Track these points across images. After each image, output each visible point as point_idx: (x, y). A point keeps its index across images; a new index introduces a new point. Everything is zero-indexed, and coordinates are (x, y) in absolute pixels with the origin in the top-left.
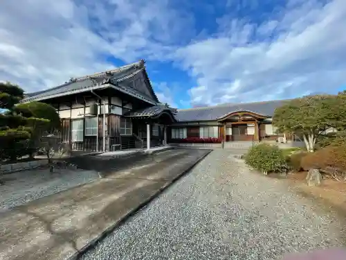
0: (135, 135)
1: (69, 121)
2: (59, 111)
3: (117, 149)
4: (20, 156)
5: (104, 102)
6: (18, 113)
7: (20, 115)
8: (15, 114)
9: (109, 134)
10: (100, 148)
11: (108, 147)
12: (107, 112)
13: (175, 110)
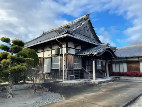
0: (84, 69)
1: (42, 59)
2: (37, 53)
3: (72, 79)
4: (20, 81)
5: (63, 46)
6: (22, 56)
7: (23, 57)
8: (20, 57)
9: (66, 68)
10: (61, 78)
11: (66, 77)
12: (65, 53)
13: (115, 48)
